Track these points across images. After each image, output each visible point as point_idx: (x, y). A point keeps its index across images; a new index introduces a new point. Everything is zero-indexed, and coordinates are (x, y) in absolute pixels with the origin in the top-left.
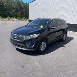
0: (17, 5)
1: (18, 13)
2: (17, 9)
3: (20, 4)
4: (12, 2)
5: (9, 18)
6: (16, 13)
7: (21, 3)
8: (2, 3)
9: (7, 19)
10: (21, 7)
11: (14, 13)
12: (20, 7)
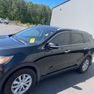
0: (42, 10)
1: (42, 20)
2: (42, 15)
3: (45, 10)
4: (37, 7)
5: (29, 24)
6: (39, 20)
7: (47, 9)
8: (26, 6)
9: (26, 25)
10: (47, 13)
11: (37, 19)
12: (45, 13)
